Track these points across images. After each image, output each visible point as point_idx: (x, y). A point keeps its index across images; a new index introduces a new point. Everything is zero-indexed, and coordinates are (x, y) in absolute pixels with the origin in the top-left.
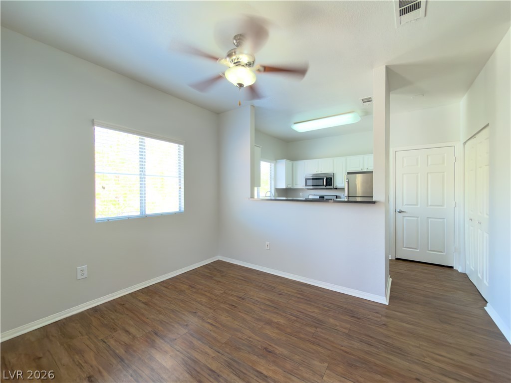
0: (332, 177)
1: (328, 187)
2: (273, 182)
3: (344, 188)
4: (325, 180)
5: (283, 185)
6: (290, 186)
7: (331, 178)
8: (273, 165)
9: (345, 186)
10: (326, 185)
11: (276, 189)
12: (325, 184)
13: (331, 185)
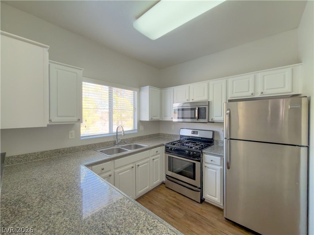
0: (207, 107)
1: (201, 120)
2: (136, 113)
3: (223, 123)
4: (196, 111)
5: (146, 117)
6: (158, 118)
7: (205, 108)
8: (136, 92)
9: (224, 118)
10: (198, 118)
11: (140, 121)
12: (197, 115)
13: (205, 118)
